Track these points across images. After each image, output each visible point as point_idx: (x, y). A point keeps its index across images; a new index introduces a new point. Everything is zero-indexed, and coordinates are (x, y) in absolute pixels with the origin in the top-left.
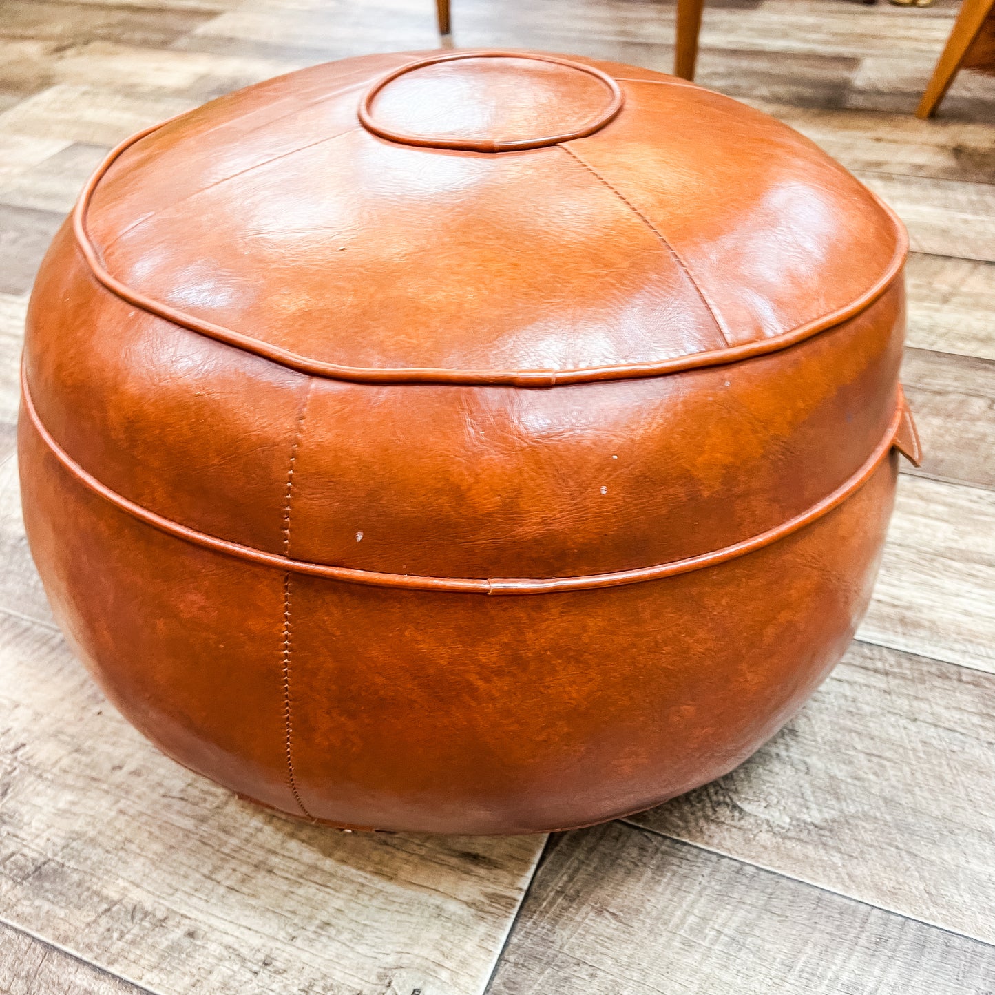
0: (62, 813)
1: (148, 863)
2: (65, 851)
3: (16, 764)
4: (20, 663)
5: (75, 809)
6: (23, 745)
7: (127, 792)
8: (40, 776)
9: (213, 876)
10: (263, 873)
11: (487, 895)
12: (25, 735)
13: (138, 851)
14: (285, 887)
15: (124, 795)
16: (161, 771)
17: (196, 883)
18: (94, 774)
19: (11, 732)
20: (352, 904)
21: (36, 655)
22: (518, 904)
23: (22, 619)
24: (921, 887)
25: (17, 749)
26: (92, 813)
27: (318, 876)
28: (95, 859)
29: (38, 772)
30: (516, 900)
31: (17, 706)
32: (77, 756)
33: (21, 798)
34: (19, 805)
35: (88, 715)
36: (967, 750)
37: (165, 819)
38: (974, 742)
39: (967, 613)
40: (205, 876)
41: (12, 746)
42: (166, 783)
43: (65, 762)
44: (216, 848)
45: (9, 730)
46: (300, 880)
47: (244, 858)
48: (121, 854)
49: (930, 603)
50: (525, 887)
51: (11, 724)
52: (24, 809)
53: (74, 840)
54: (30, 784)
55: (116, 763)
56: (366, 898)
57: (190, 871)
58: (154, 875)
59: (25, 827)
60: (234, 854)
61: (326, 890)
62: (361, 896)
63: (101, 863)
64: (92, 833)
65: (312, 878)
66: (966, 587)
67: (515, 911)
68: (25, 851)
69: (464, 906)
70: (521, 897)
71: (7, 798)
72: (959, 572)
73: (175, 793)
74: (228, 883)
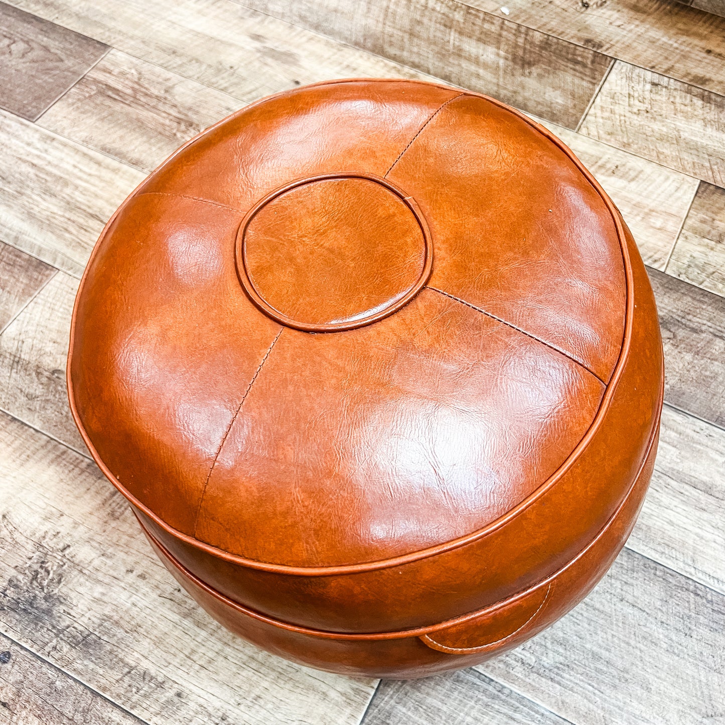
0: (97, 600)
1: (152, 643)
2: (101, 628)
3: (65, 560)
4: (62, 480)
5: (105, 599)
6: (69, 546)
7: (137, 591)
8: (81, 571)
9: (191, 657)
10: (222, 658)
11: (353, 689)
12: (69, 538)
13: (145, 634)
14: (235, 670)
15: (135, 593)
16: (158, 577)
17: (181, 660)
18: (115, 574)
19: (60, 535)
20: (274, 686)
21: (71, 475)
22: (371, 698)
23: (60, 443)
24: (602, 714)
25: (65, 549)
26: (115, 603)
27: (254, 664)
28: (119, 636)
29: (79, 568)
30: (368, 694)
31: (62, 515)
32: (103, 558)
33: (70, 586)
34: (70, 591)
35: (109, 528)
36: (648, 625)
37: (161, 613)
38: (653, 621)
39: (671, 523)
40: (186, 656)
41: (61, 546)
42: (161, 586)
43: (96, 563)
44: (193, 637)
45: (58, 533)
46: (244, 666)
47: (210, 647)
48: (135, 634)
49: (650, 511)
50: (376, 687)
51: (59, 529)
52: (73, 595)
53: (105, 621)
54: (76, 576)
55: (129, 568)
56: (283, 682)
57: (177, 652)
58: (156, 652)
59: (74, 608)
60: (204, 643)
61: (259, 674)
62: (279, 680)
63: (123, 639)
64: (116, 618)
65: (250, 665)
66: (676, 502)
67: (368, 702)
68: (76, 625)
69: (339, 695)
70: (372, 692)
71: (61, 585)
72: (674, 490)
73: (166, 595)
74: (201, 663)
